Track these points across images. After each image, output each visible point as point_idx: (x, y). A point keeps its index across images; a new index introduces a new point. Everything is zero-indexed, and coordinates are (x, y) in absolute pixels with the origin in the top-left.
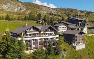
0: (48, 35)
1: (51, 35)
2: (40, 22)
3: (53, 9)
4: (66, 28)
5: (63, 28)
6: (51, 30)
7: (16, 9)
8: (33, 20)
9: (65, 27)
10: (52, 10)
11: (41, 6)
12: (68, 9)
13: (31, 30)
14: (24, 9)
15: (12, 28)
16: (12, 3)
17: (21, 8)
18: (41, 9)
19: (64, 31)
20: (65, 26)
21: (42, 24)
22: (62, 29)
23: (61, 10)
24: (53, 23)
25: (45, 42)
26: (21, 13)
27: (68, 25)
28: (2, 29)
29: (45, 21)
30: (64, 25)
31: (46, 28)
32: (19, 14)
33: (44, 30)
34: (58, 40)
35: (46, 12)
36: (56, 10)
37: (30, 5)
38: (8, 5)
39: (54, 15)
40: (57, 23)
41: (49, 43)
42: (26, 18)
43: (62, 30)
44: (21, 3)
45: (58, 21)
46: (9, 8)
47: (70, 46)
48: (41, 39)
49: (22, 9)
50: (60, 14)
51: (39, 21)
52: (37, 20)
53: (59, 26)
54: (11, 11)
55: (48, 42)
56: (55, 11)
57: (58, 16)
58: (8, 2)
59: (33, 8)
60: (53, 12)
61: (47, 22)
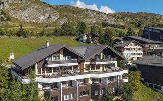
0: (101, 68)
1: (110, 68)
2: (84, 39)
3: (109, 15)
4: (141, 52)
5: (134, 52)
6: (109, 56)
7: (42, 17)
8: (70, 34)
9: (139, 49)
10: (106, 17)
11: (87, 9)
12: (138, 14)
13: (59, 57)
14: (55, 18)
15: (24, 52)
16: (36, 7)
17: (50, 15)
18: (87, 16)
19: (136, 56)
20: (139, 45)
21: (88, 42)
22: (132, 52)
23: (124, 16)
24: (110, 40)
25: (95, 88)
26: (49, 24)
27: (146, 43)
28: (3, 54)
29: (94, 36)
30: (136, 44)
31: (98, 53)
32: (47, 26)
33: (93, 56)
34: (126, 81)
35: (94, 22)
36: (114, 17)
37: (66, 10)
38: (28, 10)
39: (111, 26)
40: (120, 41)
41: (104, 89)
42: (56, 31)
43: (132, 54)
44: (50, 6)
45: (120, 36)
46: (29, 16)
47: (158, 94)
48: (85, 81)
49: (52, 16)
50: (122, 24)
51: (82, 38)
52: (77, 34)
53: (126, 47)
54: (34, 21)
55: (101, 88)
56: (113, 19)
57: (119, 28)
58: (29, 6)
59: (71, 14)
60: (108, 21)
61: (98, 38)
